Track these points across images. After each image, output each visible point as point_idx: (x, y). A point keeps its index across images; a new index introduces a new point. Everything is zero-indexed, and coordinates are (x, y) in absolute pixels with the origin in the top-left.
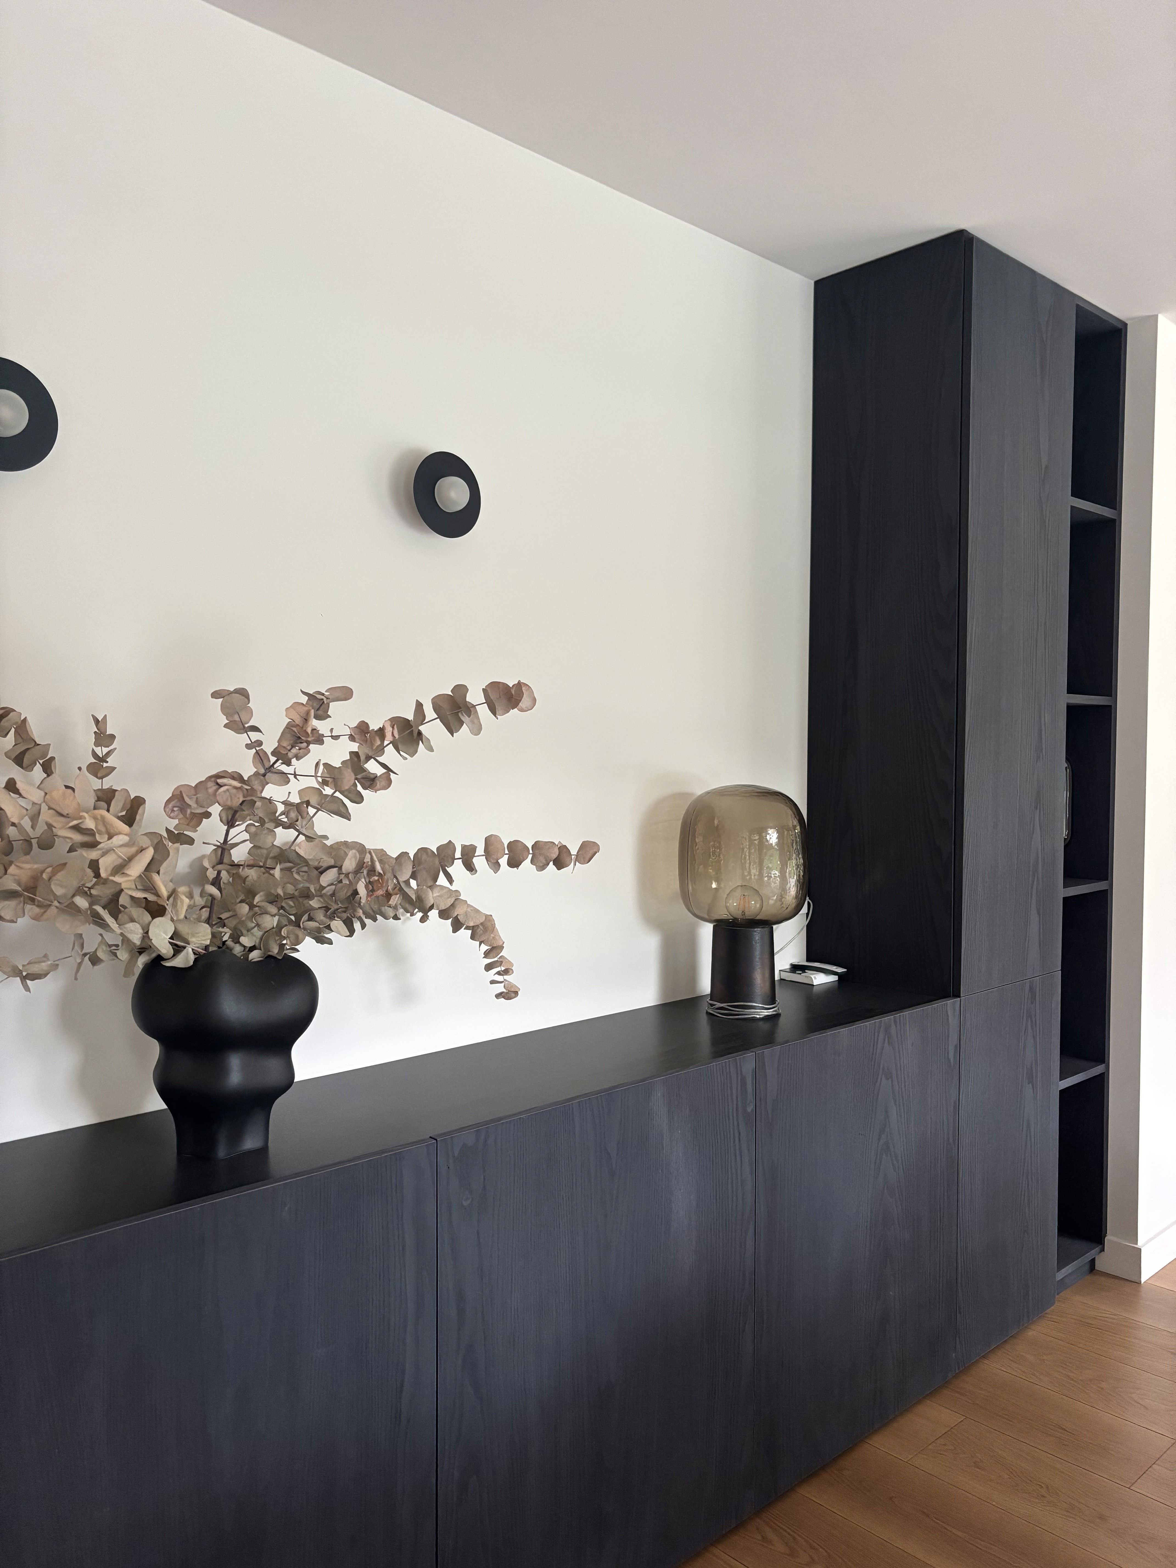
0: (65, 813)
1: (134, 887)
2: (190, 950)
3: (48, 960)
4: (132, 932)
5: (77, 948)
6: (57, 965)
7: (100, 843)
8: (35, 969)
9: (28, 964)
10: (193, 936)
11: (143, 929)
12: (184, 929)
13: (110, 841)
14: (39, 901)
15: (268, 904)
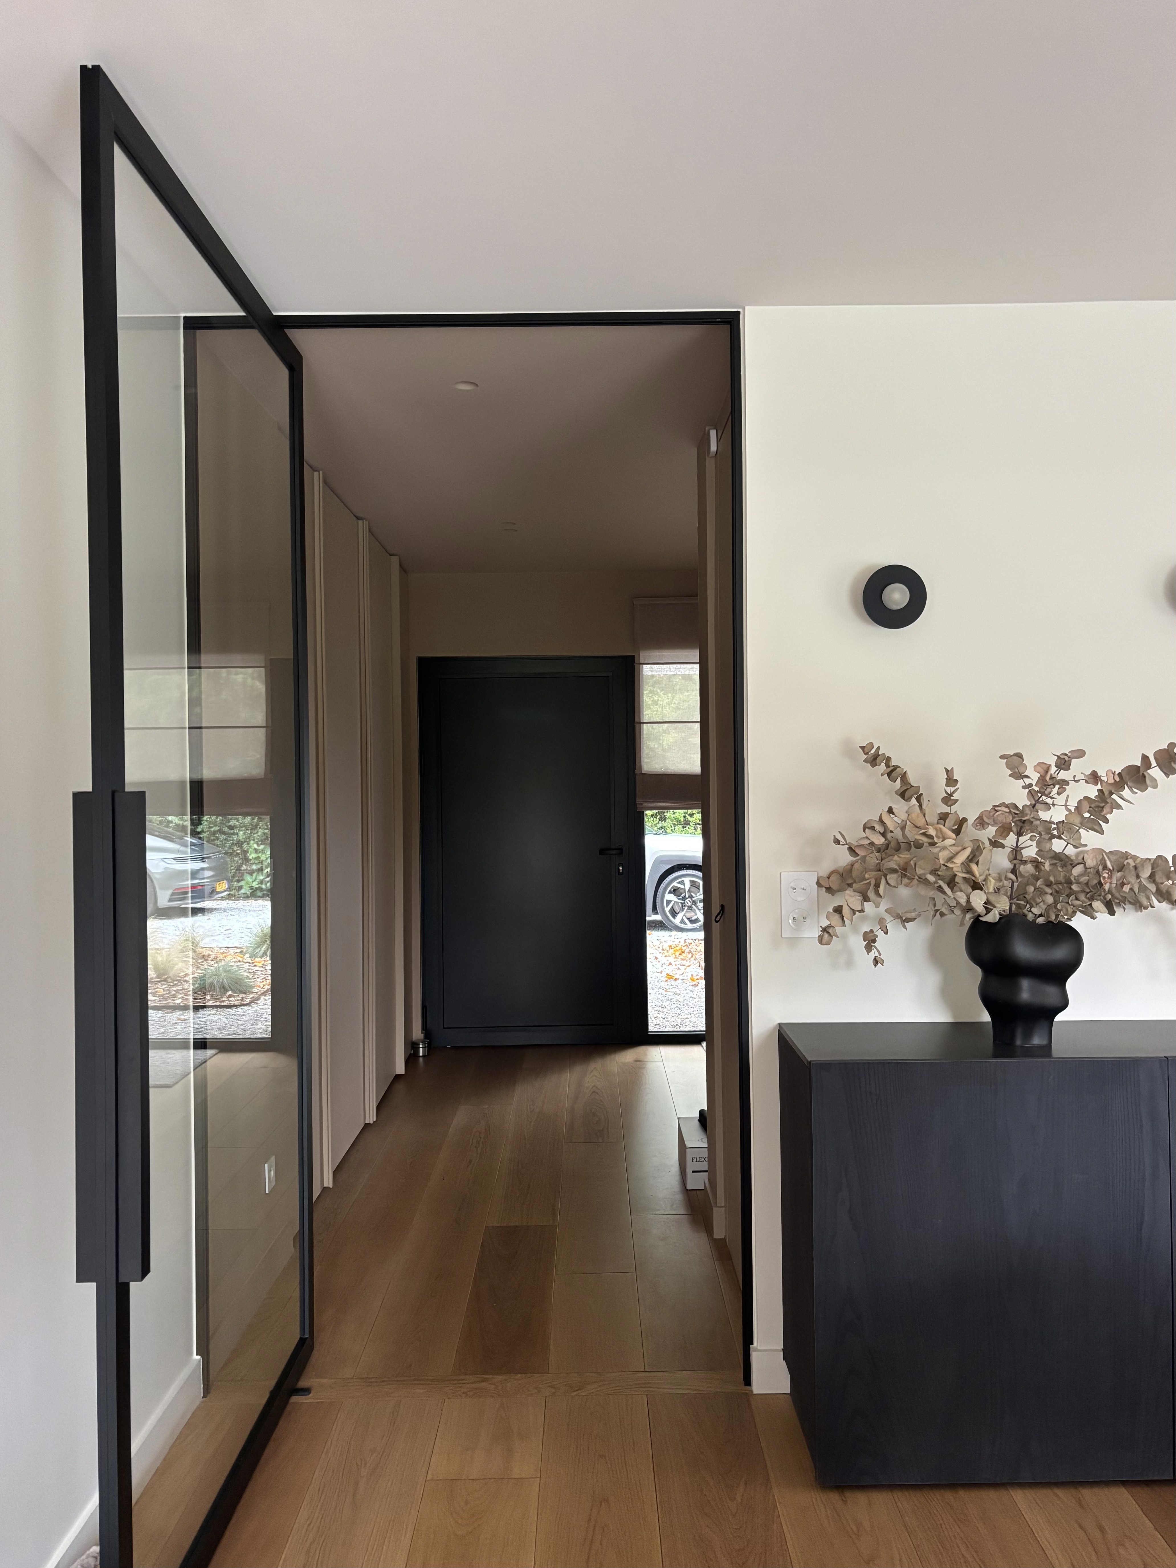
0: (918, 826)
1: (961, 871)
2: (997, 912)
3: (916, 912)
4: (960, 897)
5: (931, 906)
6: (920, 915)
7: (937, 843)
8: (909, 915)
9: (905, 912)
10: (998, 903)
11: (967, 896)
12: (992, 899)
13: (942, 843)
14: (909, 876)
15: (1045, 887)
